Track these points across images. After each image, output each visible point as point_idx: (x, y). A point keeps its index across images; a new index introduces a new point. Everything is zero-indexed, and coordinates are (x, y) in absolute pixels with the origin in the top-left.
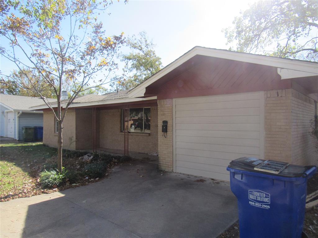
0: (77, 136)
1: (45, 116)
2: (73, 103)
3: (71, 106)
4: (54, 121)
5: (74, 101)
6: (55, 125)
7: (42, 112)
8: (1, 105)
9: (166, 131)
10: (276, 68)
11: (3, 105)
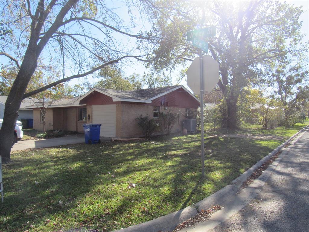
0: (53, 123)
1: (34, 112)
2: (51, 105)
3: (50, 107)
4: (40, 115)
5: (52, 104)
6: (41, 117)
7: (32, 109)
8: (1, 104)
9: (89, 119)
10: (112, 98)
11: (2, 103)
